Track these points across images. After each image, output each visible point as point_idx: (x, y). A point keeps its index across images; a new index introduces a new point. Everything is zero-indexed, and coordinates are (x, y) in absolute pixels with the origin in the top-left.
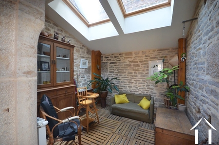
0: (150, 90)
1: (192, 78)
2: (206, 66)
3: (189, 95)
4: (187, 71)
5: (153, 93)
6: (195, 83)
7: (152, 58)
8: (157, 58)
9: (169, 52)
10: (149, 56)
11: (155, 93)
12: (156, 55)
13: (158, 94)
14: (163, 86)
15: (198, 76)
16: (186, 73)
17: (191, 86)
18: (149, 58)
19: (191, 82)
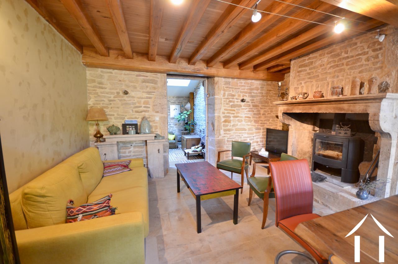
0: (172, 128)
1: (198, 117)
2: (202, 111)
3: (196, 126)
4: (194, 113)
5: (173, 130)
6: (199, 119)
7: (172, 103)
8: (176, 103)
9: (183, 99)
10: (170, 101)
11: (175, 130)
12: (175, 101)
13: (177, 131)
14: (181, 124)
15: (200, 115)
16: (194, 114)
17: (197, 121)
18: (170, 102)
19: (197, 119)
